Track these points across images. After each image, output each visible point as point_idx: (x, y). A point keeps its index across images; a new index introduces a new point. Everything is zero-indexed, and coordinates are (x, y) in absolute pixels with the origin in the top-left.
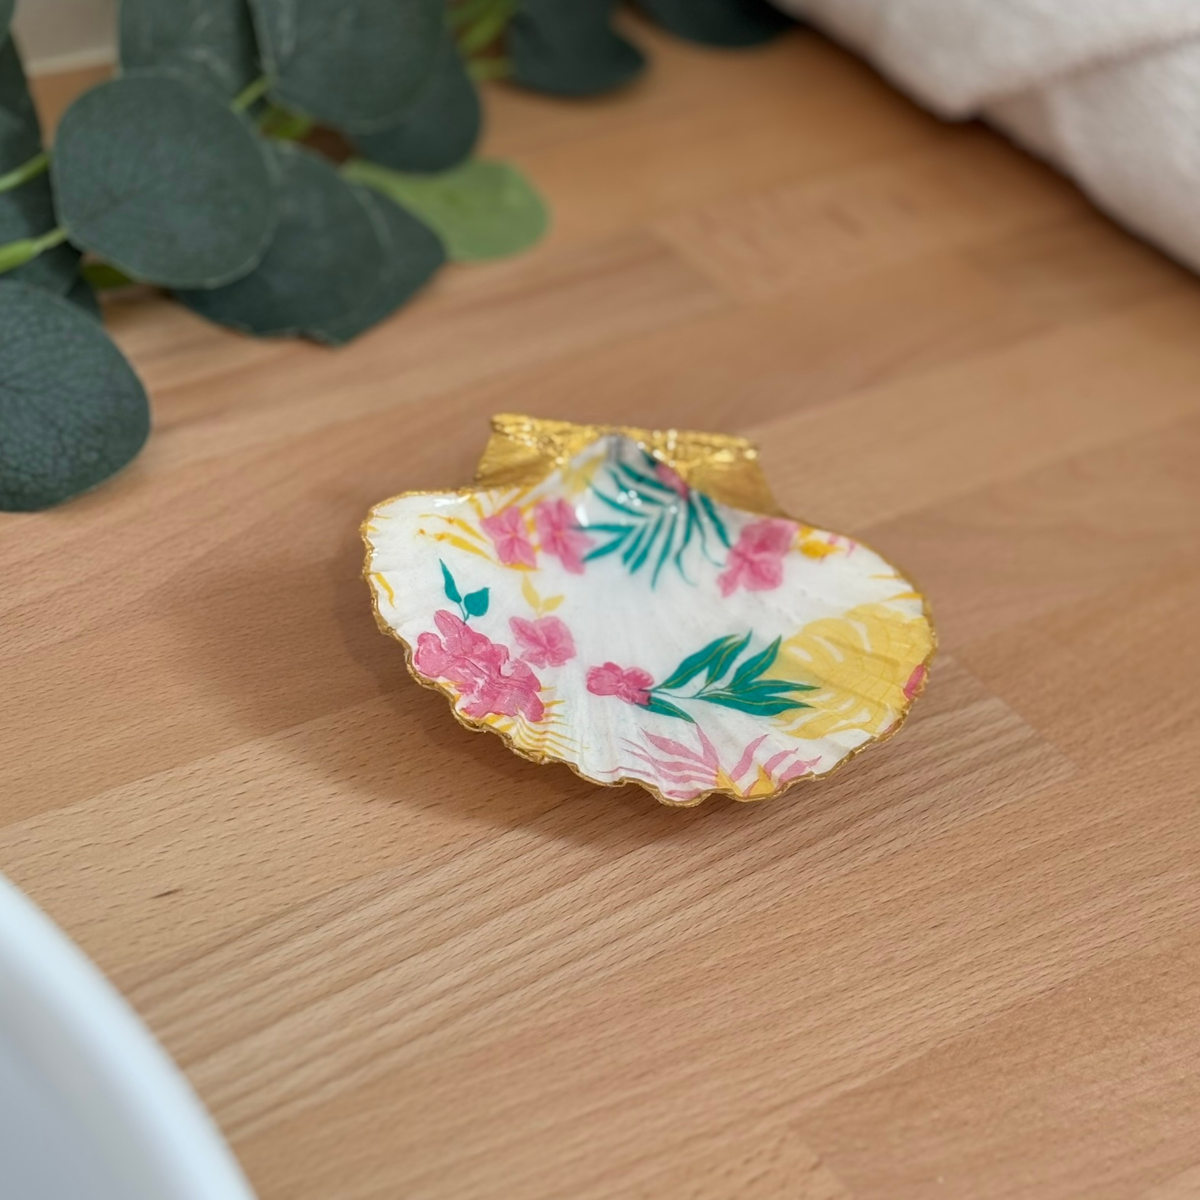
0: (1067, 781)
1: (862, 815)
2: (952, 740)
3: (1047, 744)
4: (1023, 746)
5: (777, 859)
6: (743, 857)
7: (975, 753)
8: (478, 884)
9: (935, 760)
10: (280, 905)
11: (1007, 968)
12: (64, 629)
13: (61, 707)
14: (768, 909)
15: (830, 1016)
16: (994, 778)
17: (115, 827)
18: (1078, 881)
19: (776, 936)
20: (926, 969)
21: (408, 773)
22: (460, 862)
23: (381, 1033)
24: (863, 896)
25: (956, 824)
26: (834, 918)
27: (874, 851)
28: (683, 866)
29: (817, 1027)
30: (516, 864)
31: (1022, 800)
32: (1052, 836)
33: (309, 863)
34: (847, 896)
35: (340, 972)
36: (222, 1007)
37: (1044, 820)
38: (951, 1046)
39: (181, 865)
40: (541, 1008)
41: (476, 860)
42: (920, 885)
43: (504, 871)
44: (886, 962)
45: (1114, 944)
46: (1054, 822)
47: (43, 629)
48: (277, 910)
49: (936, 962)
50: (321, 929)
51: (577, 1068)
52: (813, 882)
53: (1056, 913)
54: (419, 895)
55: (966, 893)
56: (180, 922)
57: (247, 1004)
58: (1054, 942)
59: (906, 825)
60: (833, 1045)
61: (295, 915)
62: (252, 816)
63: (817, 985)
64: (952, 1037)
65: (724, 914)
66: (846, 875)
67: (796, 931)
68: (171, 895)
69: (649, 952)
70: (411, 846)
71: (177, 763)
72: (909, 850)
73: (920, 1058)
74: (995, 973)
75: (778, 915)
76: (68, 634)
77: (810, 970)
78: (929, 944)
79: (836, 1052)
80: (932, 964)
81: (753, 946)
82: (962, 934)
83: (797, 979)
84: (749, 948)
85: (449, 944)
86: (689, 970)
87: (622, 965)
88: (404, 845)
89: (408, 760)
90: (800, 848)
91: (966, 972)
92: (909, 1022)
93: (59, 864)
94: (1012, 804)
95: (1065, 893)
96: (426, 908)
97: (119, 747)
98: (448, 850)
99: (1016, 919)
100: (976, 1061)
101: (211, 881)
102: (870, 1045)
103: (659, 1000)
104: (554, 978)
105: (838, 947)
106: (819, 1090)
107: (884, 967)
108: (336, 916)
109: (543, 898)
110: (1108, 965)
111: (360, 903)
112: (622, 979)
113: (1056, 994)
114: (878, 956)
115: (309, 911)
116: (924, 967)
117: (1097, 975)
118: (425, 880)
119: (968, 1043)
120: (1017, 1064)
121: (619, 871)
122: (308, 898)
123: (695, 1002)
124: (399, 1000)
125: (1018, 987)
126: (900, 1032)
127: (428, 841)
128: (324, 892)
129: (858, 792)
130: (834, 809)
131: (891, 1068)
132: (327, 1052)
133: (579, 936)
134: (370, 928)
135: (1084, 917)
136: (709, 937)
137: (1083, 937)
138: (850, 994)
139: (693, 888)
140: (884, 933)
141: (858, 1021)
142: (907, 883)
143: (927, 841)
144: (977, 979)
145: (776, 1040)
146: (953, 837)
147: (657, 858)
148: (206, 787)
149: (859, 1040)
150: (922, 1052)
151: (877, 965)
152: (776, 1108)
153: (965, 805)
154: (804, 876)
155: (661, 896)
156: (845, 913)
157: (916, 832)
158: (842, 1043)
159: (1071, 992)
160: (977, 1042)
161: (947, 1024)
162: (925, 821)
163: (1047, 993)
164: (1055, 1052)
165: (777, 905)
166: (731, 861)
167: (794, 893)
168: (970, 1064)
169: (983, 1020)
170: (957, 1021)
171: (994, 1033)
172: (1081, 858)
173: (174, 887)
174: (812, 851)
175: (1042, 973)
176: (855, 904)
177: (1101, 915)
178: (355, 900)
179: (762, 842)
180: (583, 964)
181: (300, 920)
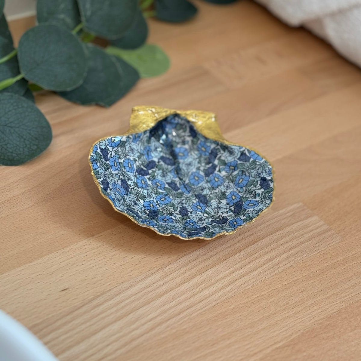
0: (339, 243)
1: (277, 256)
2: (303, 231)
3: (332, 230)
4: (325, 232)
5: (251, 271)
6: (241, 271)
7: (311, 234)
8: (160, 283)
9: (299, 237)
10: (99, 292)
11: (324, 305)
12: (28, 204)
13: (28, 230)
14: (249, 288)
15: (270, 322)
16: (317, 242)
17: (47, 268)
18: (344, 275)
19: (253, 297)
20: (299, 306)
21: (136, 247)
22: (154, 276)
23: (133, 333)
24: (279, 283)
25: (305, 258)
26: (270, 290)
27: (281, 268)
28: (223, 275)
29: (267, 327)
30: (171, 276)
31: (326, 249)
32: (335, 261)
33: (107, 278)
34: (273, 283)
35: (119, 314)
36: (83, 326)
37: (333, 255)
38: (308, 331)
39: (68, 280)
40: (182, 324)
41: (159, 275)
42: (296, 279)
43: (168, 278)
44: (287, 304)
45: (356, 296)
46: (336, 256)
47: (22, 204)
48: (99, 294)
49: (302, 303)
50: (113, 300)
51: (194, 342)
52: (263, 279)
53: (338, 286)
54: (141, 287)
55: (310, 280)
56: (68, 299)
57: (90, 326)
58: (338, 296)
59: (291, 259)
60: (272, 332)
61: (104, 295)
62: (89, 263)
63: (266, 312)
64: (308, 328)
65: (236, 290)
66: (273, 276)
67: (258, 295)
68: (66, 290)
69: (214, 304)
70: (138, 272)
71: (65, 246)
72: (292, 267)
73: (299, 336)
74: (320, 307)
75: (253, 290)
76: (29, 205)
77: (263, 308)
78: (300, 298)
79: (273, 335)
80: (301, 305)
81: (245, 301)
82: (309, 294)
83: (260, 311)
84: (244, 301)
85: (152, 303)
86: (226, 309)
87: (206, 308)
88: (137, 271)
89: (136, 243)
90: (258, 267)
91: (312, 307)
92: (295, 324)
93: (30, 281)
94: (323, 250)
95: (340, 279)
96: (144, 292)
97: (47, 242)
98: (150, 272)
99: (326, 289)
100: (316, 336)
101: (78, 285)
102: (283, 332)
103: (218, 319)
104: (185, 313)
105: (271, 300)
106: (268, 347)
107: (286, 306)
108: (117, 295)
109: (180, 287)
110: (355, 303)
111: (124, 291)
112: (206, 313)
113: (339, 312)
114: (284, 302)
115: (108, 294)
116: (299, 305)
117: (351, 306)
118: (144, 282)
119: (313, 330)
120: (329, 336)
121: (203, 277)
122: (107, 290)
123: (229, 320)
124: (137, 323)
125: (328, 311)
126: (292, 327)
127: (143, 269)
128: (112, 288)
129: (275, 248)
130: (268, 254)
131: (290, 339)
132: (116, 341)
133: (192, 299)
134: (127, 299)
135: (347, 287)
136: (231, 298)
137: (347, 294)
138: (276, 315)
139: (226, 282)
140: (286, 295)
141: (279, 324)
142: (291, 278)
143: (297, 264)
144: (315, 309)
145: (254, 331)
146: (305, 262)
147: (215, 272)
148: (75, 254)
149: (280, 330)
150: (299, 333)
151: (284, 306)
152: (255, 354)
153: (308, 252)
154: (260, 277)
155: (216, 285)
156: (273, 289)
157: (293, 262)
158: (274, 332)
159: (344, 312)
160: (316, 330)
161: (306, 324)
162: (296, 257)
163: (337, 312)
164: (340, 332)
165: (252, 287)
166: (237, 273)
167: (257, 282)
168: (314, 337)
169: (317, 322)
170: (309, 323)
171: (321, 326)
172: (345, 267)
173: (66, 287)
174: (262, 268)
175: (335, 306)
176: (276, 285)
177: (352, 286)
178: (122, 290)
179: (246, 266)
180: (193, 309)
181: (106, 297)
